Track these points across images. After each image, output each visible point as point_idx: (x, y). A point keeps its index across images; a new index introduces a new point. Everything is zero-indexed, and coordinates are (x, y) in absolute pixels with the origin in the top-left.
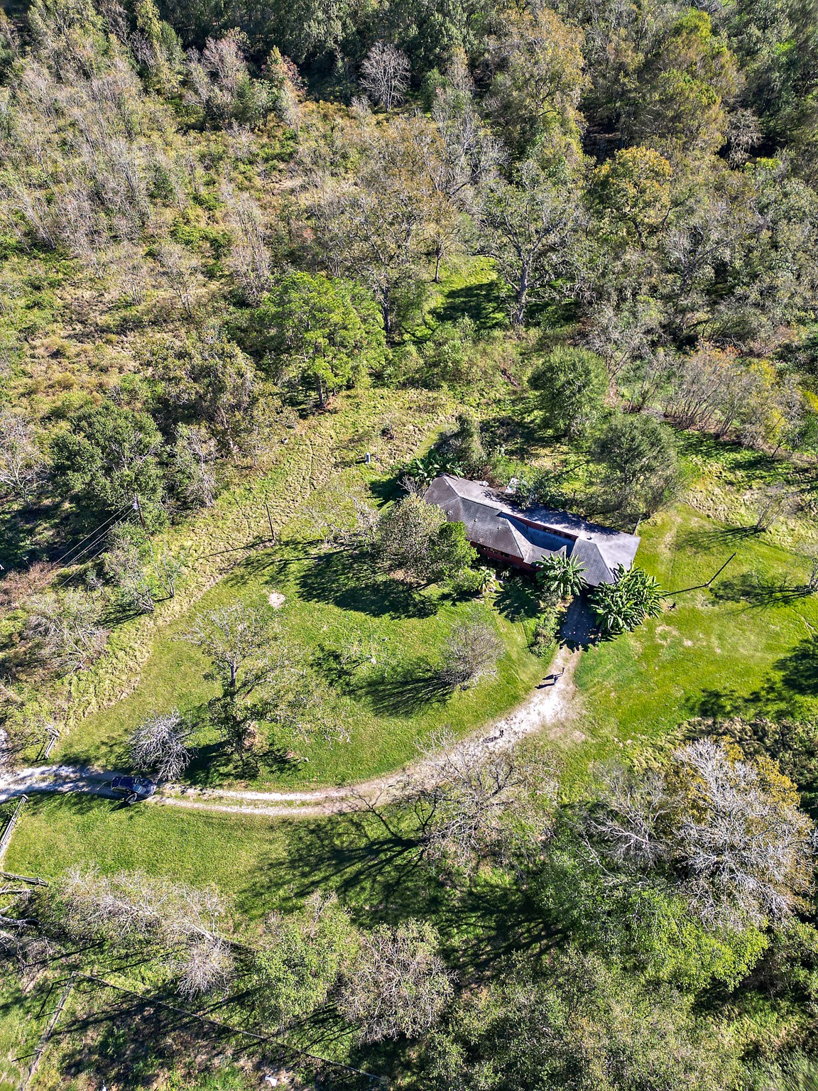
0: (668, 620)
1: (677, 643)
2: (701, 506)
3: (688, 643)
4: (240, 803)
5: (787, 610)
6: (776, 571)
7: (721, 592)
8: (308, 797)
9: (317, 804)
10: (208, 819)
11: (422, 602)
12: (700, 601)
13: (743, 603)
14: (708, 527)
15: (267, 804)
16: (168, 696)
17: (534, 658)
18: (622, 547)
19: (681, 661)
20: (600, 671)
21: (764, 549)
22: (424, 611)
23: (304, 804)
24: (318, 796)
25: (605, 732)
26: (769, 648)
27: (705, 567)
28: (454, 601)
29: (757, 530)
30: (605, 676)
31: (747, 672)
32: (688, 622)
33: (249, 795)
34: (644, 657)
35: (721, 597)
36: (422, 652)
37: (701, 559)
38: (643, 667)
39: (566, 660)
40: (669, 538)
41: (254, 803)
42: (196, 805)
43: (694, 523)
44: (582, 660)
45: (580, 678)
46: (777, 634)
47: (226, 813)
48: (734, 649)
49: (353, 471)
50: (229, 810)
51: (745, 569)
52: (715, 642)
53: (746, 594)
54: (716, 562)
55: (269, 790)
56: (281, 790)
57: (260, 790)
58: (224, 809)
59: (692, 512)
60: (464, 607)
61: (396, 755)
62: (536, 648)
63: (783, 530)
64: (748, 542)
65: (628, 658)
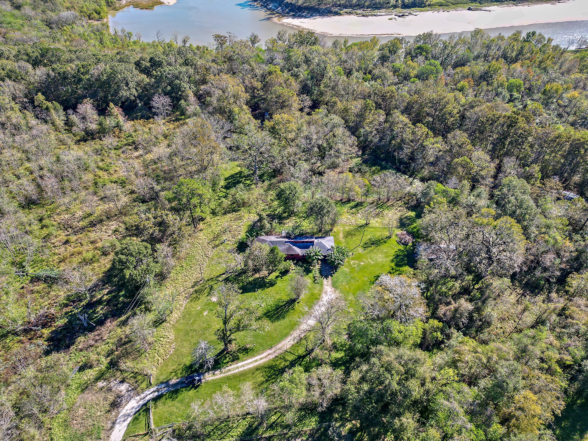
0: (353, 259)
1: (359, 265)
2: (346, 223)
3: (362, 263)
4: (238, 368)
5: (387, 244)
6: (378, 235)
7: (365, 246)
8: (261, 356)
9: (266, 357)
10: (228, 378)
11: (270, 281)
12: (360, 250)
13: (373, 247)
14: (352, 228)
15: (248, 364)
16: (189, 346)
17: (317, 285)
18: (329, 240)
19: (362, 269)
20: (339, 281)
21: (371, 229)
22: (272, 284)
23: (261, 359)
24: (265, 354)
25: (350, 298)
26: (386, 257)
27: (357, 240)
28: (281, 277)
29: (366, 224)
30: (342, 282)
31: (383, 266)
32: (359, 258)
33: (240, 364)
34: (350, 272)
35: (365, 247)
36: (278, 297)
37: (354, 238)
38: (352, 275)
39: (328, 282)
40: (341, 235)
41: (243, 366)
42: (221, 376)
43: (347, 228)
44: (332, 280)
45: (334, 285)
46: (387, 252)
47: (234, 373)
48: (376, 260)
49: (221, 247)
50: (235, 372)
51: (369, 237)
52: (370, 261)
53: (373, 244)
54: (359, 238)
55: (246, 360)
56: (250, 358)
57: (243, 361)
58: (233, 372)
59: (344, 225)
60: (285, 278)
61: (285, 331)
62: (316, 281)
63: (374, 222)
64: (366, 229)
65: (346, 274)
